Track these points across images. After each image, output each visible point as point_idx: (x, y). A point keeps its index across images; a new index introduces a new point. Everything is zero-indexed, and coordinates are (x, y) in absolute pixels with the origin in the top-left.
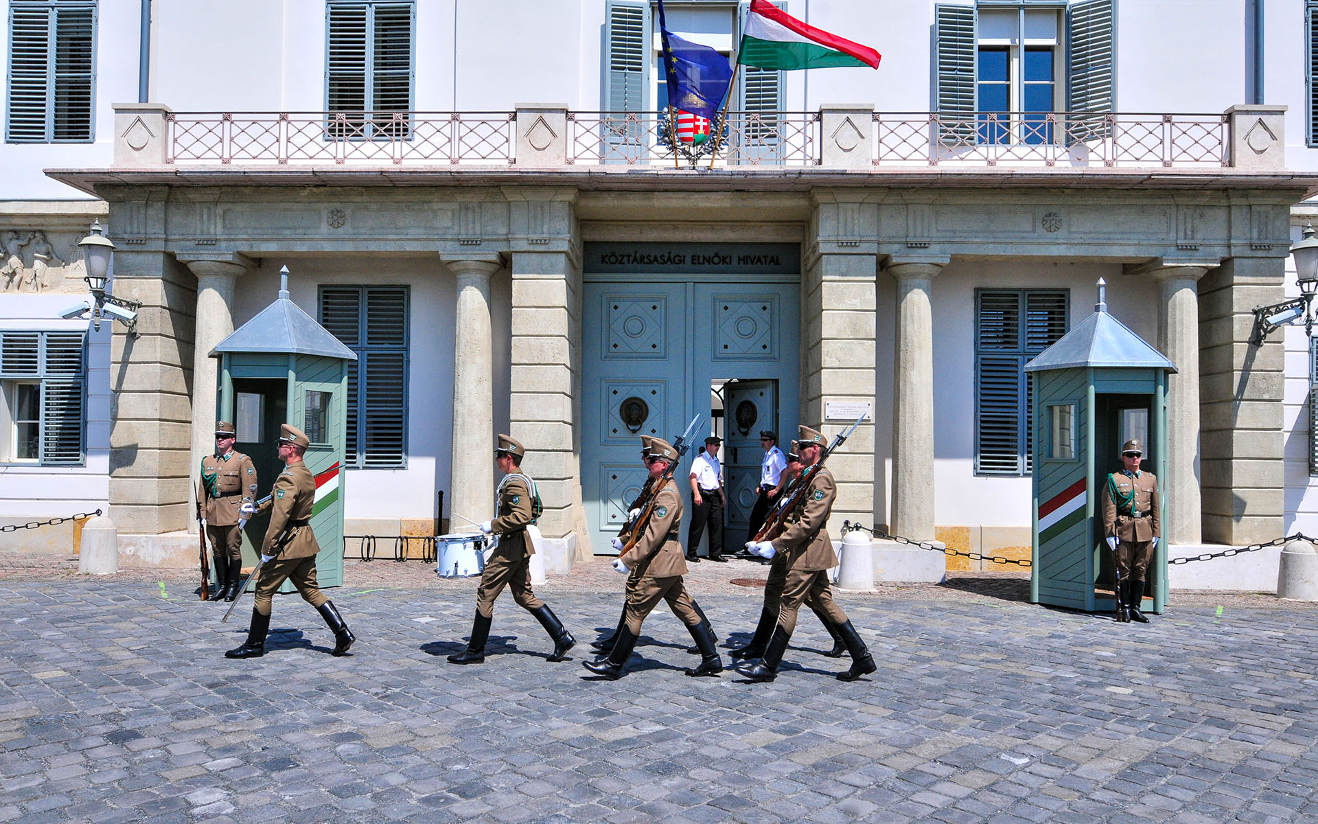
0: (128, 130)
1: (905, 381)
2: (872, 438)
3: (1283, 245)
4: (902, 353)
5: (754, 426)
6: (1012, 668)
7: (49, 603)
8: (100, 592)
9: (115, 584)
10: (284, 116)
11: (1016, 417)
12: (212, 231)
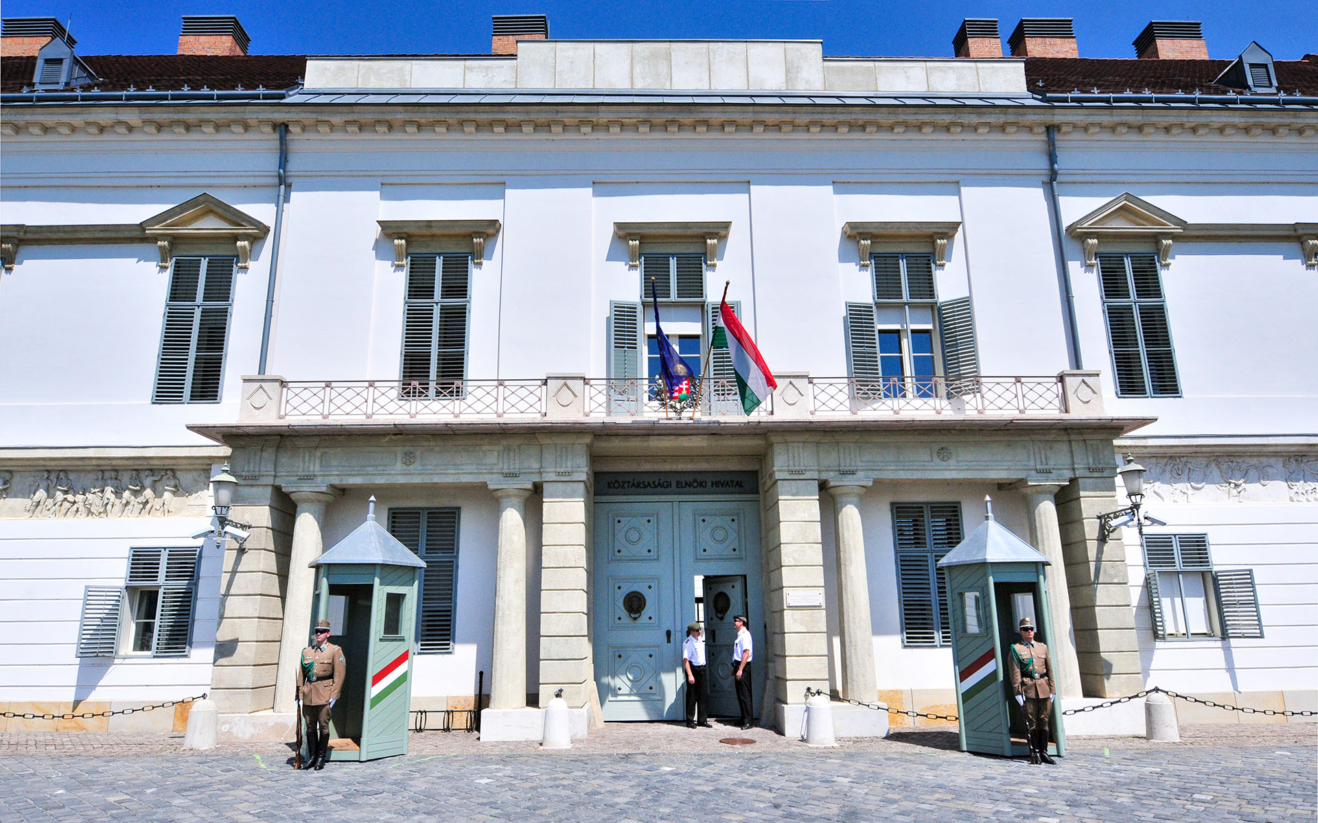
0: (252, 395)
1: (846, 575)
2: (824, 620)
3: (1111, 468)
4: (842, 554)
5: (728, 612)
6: (962, 805)
7: (170, 775)
8: (209, 764)
9: (218, 757)
10: (372, 383)
11: (930, 601)
12: (311, 469)
